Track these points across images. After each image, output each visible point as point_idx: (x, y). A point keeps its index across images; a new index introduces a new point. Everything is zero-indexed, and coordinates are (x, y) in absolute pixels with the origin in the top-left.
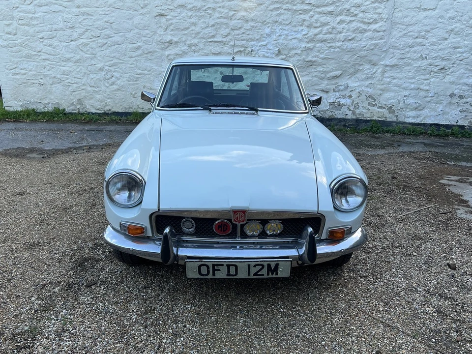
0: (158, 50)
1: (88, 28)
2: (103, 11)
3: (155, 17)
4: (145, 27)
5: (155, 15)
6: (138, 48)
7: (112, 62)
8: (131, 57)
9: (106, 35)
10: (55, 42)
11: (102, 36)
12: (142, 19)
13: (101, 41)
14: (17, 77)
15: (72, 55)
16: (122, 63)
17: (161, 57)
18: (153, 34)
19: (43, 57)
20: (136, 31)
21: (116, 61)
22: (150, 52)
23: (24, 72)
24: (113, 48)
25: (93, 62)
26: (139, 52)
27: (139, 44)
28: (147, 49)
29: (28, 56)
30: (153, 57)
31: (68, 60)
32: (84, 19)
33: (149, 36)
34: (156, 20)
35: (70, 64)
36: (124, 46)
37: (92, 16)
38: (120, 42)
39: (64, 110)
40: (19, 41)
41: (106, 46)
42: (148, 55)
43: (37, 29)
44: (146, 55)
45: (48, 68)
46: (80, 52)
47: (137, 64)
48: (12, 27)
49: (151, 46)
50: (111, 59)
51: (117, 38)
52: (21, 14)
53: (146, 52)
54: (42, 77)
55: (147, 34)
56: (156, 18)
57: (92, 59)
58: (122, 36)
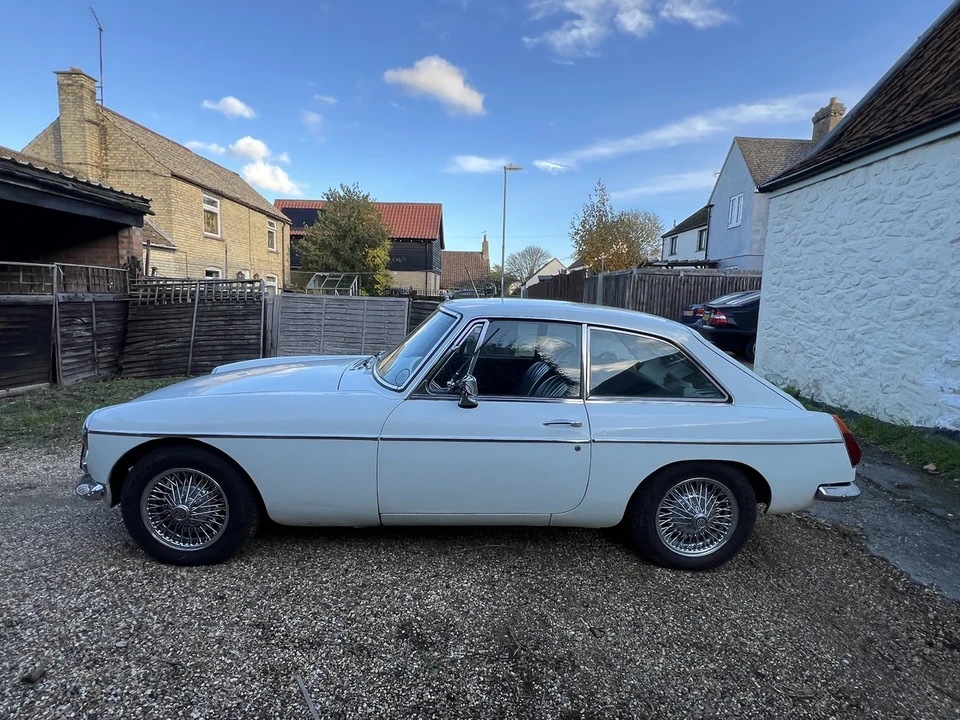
0: (945, 308)
1: (848, 271)
2: (872, 243)
3: (952, 242)
4: (929, 263)
5: (952, 238)
6: (908, 305)
7: (867, 327)
8: (895, 320)
9: (867, 282)
10: (810, 294)
11: (862, 283)
12: (927, 250)
13: (860, 291)
14: (770, 339)
15: (823, 313)
16: (881, 330)
17: (950, 321)
18: (943, 278)
19: (796, 315)
20: (913, 271)
21: (872, 325)
22: (929, 312)
23: (777, 333)
24: (874, 302)
25: (844, 326)
26: (911, 311)
27: (912, 296)
28: (923, 306)
29: (784, 313)
30: (933, 322)
31: (817, 320)
32: (846, 259)
33: (931, 281)
34: (953, 250)
35: (820, 326)
36: (888, 300)
37: (857, 252)
38: (883, 294)
39: (799, 391)
40: (781, 293)
41: (865, 300)
42: (925, 318)
43: (798, 277)
44: (920, 318)
45: (797, 329)
46: (834, 310)
47: (904, 333)
48: (779, 275)
49: (931, 299)
50: (866, 321)
51: (882, 287)
52: (788, 259)
53: (921, 312)
54: (790, 342)
55: (929, 278)
56: (955, 244)
57: (843, 320)
58: (888, 284)
